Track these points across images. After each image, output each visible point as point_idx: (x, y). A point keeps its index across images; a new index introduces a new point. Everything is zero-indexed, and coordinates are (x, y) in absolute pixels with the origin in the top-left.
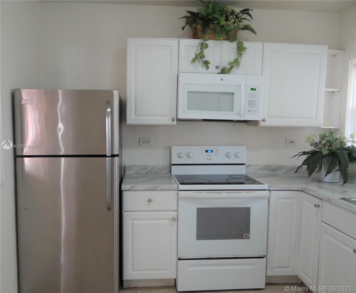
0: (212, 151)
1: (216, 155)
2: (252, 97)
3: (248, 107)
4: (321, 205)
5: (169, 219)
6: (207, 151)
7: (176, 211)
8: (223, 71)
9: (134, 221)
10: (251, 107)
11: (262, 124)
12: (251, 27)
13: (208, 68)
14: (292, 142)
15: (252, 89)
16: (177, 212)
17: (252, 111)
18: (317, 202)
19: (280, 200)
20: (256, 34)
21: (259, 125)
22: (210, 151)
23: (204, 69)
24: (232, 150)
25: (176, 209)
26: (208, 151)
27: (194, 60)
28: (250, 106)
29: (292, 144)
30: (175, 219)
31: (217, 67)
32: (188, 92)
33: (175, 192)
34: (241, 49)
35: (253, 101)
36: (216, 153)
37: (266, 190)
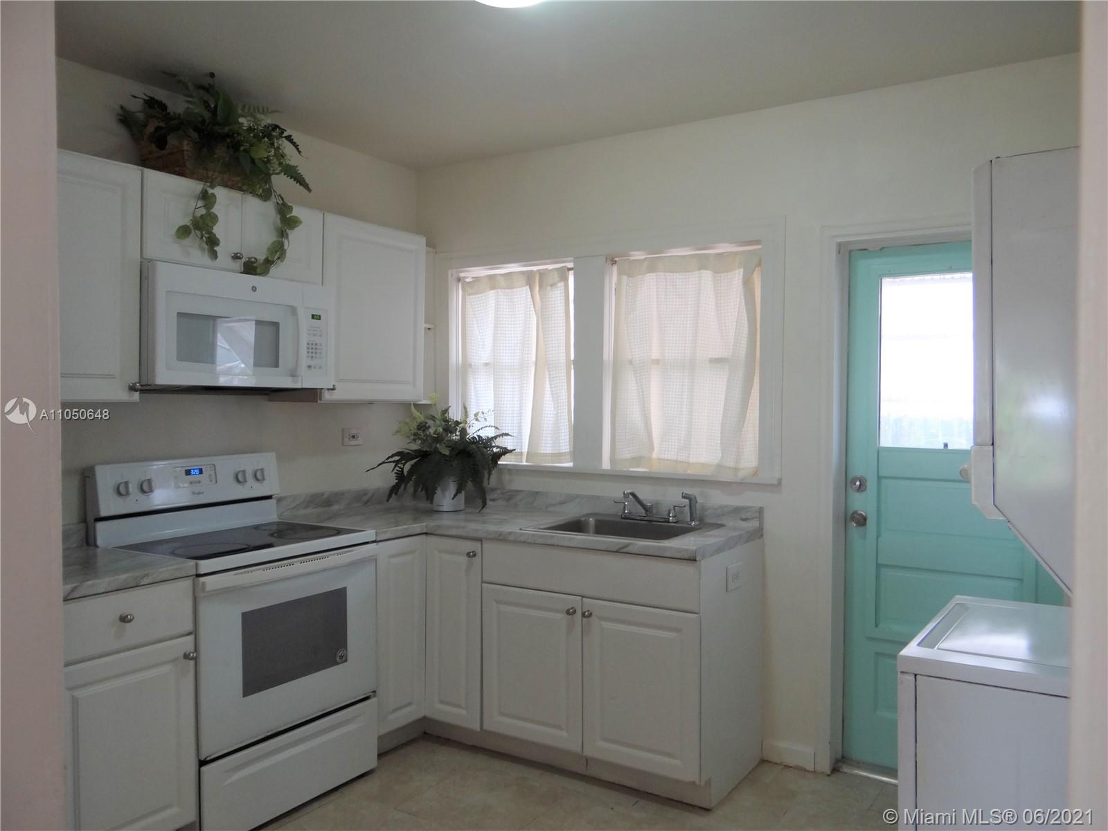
0: (201, 471)
1: (211, 481)
2: (314, 335)
3: (308, 357)
4: (478, 551)
5: (174, 660)
6: (188, 472)
7: (189, 634)
8: (250, 268)
9: (77, 693)
10: (312, 357)
11: (327, 396)
12: (299, 172)
13: (214, 255)
14: (353, 437)
15: (313, 317)
16: (191, 638)
17: (315, 368)
18: (469, 546)
19: (392, 560)
20: (309, 190)
21: (321, 399)
22: (197, 471)
23: (206, 259)
24: (248, 463)
25: (189, 627)
26: (192, 472)
27: (183, 232)
28: (310, 355)
29: (353, 442)
30: (193, 657)
31: (236, 257)
32: (180, 315)
33: (187, 584)
34: (287, 222)
35: (316, 344)
36: (210, 475)
37: (367, 543)
